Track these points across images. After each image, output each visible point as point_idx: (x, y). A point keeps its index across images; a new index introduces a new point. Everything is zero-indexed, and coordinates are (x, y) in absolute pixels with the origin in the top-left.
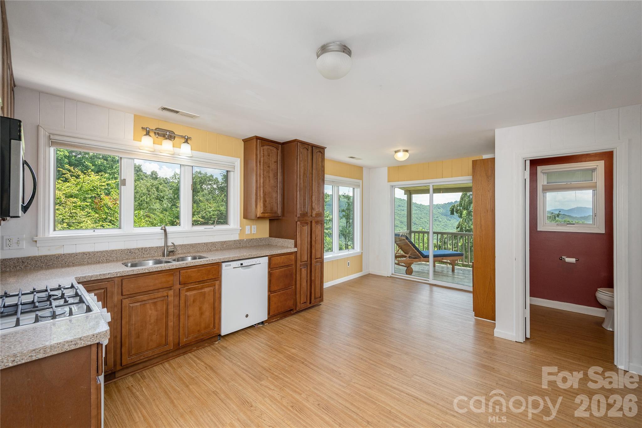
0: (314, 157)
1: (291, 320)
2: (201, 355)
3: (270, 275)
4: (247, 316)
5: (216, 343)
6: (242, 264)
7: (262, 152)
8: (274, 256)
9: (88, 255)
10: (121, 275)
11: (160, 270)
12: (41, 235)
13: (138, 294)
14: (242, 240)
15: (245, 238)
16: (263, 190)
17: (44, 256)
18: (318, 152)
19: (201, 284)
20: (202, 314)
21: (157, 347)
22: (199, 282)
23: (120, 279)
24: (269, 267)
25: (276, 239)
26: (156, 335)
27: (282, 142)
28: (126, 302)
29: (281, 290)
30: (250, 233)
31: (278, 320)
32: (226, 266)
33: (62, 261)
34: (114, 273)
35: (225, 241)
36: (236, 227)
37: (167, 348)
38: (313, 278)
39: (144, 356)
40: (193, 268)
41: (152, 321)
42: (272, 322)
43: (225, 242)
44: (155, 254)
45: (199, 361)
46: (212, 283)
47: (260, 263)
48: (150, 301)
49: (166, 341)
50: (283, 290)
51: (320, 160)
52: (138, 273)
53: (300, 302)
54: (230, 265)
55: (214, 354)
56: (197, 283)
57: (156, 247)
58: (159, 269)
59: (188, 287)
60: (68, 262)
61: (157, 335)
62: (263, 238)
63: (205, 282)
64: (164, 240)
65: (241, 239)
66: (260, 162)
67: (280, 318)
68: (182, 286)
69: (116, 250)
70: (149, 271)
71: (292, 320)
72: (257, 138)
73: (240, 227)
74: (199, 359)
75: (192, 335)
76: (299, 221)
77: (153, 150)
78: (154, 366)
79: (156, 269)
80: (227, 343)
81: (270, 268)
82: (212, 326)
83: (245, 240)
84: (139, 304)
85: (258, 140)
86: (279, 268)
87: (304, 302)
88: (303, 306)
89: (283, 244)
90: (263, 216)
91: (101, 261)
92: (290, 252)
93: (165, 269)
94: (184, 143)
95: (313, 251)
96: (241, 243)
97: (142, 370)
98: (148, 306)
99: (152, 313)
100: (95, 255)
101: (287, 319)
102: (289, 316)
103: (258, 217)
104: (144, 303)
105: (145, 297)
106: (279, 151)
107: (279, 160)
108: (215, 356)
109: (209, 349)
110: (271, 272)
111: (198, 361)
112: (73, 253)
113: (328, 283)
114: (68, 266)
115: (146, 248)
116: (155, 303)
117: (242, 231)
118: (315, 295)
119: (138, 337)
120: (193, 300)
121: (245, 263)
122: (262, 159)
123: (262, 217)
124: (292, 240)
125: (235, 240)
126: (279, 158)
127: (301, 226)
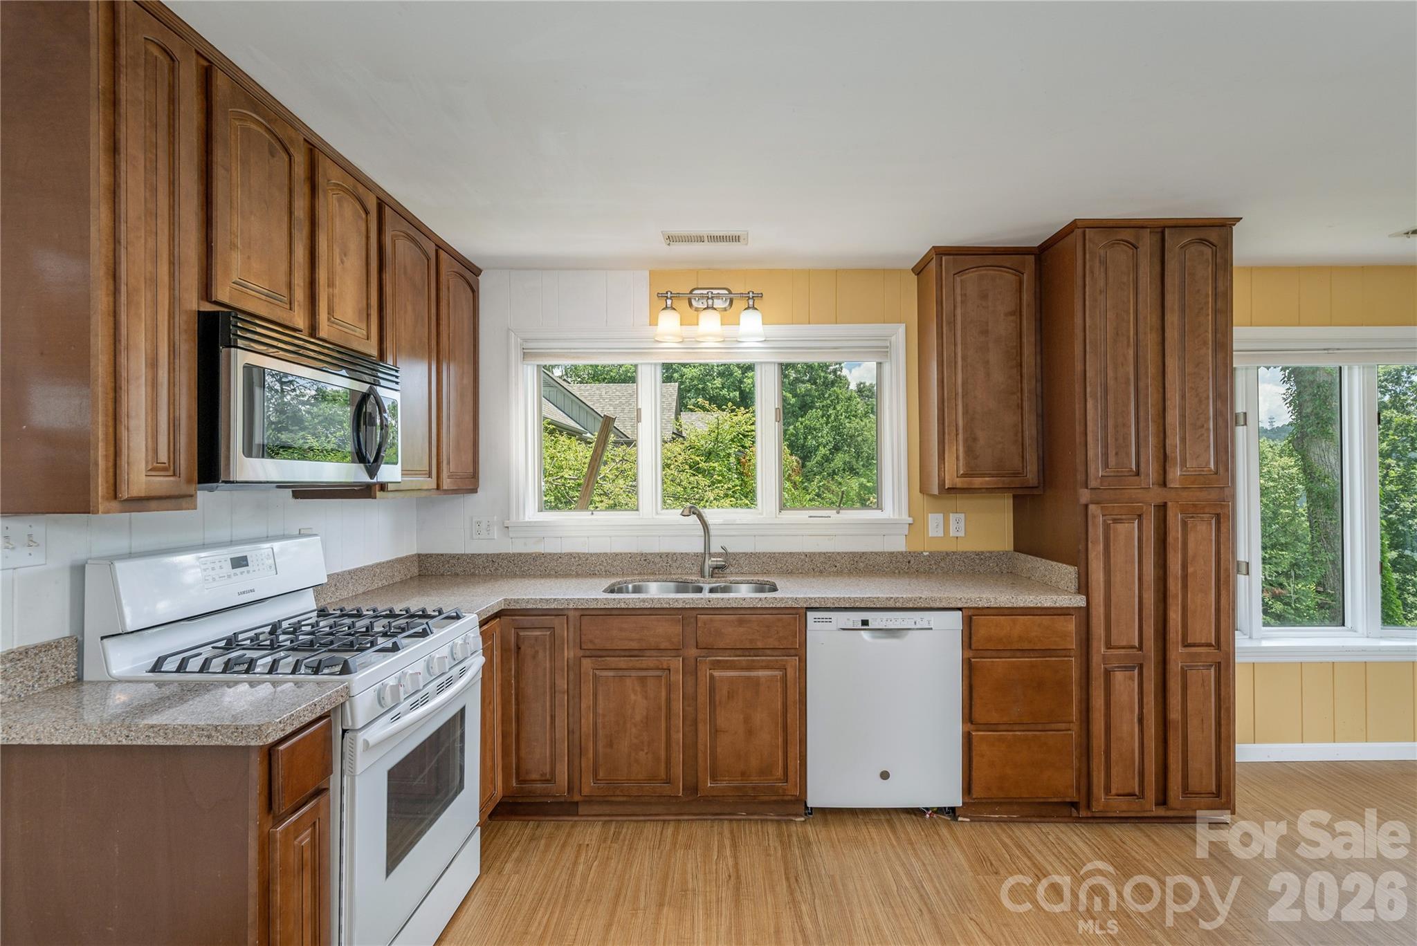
0: (1172, 265)
1: (1058, 838)
2: (745, 838)
3: (970, 669)
4: (885, 775)
5: (797, 820)
6: (865, 623)
7: (958, 291)
8: (986, 612)
9: (577, 559)
10: (575, 607)
11: (649, 606)
12: (513, 518)
13: (611, 653)
14: (914, 553)
15: (926, 548)
16: (965, 407)
17: (518, 554)
18: (1191, 243)
19: (750, 656)
20: (750, 732)
21: (650, 780)
22: (745, 651)
23: (578, 613)
24: (966, 644)
25: (1030, 557)
26: (646, 751)
27: (1036, 244)
28: (586, 663)
29: (1021, 727)
30: (941, 534)
31: (1013, 821)
32: (816, 620)
33: (541, 566)
34: (562, 601)
35: (863, 553)
36: (896, 517)
37: (667, 790)
38: (1175, 715)
39: (622, 791)
40: (727, 612)
41: (638, 718)
42: (988, 820)
43: (862, 555)
44: (692, 570)
45: (728, 852)
46: (777, 661)
47: (931, 629)
48: (634, 673)
49: (667, 773)
50: (1025, 727)
51: (1204, 272)
52: (607, 607)
53: (1108, 790)
54: (829, 620)
55: (772, 848)
56: (739, 652)
57: (695, 553)
58: (647, 604)
59: (714, 658)
60: (549, 568)
61: (647, 753)
62: (991, 553)
63: (760, 652)
64: (703, 538)
65: (912, 549)
66: (952, 323)
67: (1022, 817)
68: (704, 652)
69: (621, 554)
70: (627, 606)
71: (1065, 839)
72: (940, 252)
73: (909, 516)
74: (734, 846)
75: (727, 778)
76: (1097, 503)
77: (681, 340)
78: (649, 820)
79: (642, 603)
80: (820, 831)
81: (970, 647)
82: (779, 772)
83: (925, 554)
84: (611, 673)
85: (944, 258)
86: (1008, 654)
87: (1127, 791)
88: (1121, 806)
89: (1045, 576)
90: (965, 486)
91: (597, 572)
92: (1053, 605)
93: (659, 606)
94: (746, 311)
95: (1175, 616)
96: (912, 562)
97: (625, 818)
98: (628, 682)
99: (638, 702)
100: (587, 559)
101: (1046, 828)
102: (1060, 819)
103: (949, 488)
104: (620, 673)
105: (622, 662)
106: (1025, 276)
107: (1028, 305)
108: (769, 855)
109: (771, 829)
110: (973, 660)
111: (728, 849)
112: (555, 552)
113: (1257, 746)
114: (549, 576)
115: (675, 554)
116: (642, 680)
117: (916, 526)
118: (1185, 776)
119: (610, 745)
120: (728, 692)
121: (877, 619)
122: (959, 311)
123: (964, 489)
124: (1069, 567)
125: (892, 553)
126: (1027, 297)
127: (1104, 521)
